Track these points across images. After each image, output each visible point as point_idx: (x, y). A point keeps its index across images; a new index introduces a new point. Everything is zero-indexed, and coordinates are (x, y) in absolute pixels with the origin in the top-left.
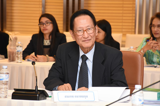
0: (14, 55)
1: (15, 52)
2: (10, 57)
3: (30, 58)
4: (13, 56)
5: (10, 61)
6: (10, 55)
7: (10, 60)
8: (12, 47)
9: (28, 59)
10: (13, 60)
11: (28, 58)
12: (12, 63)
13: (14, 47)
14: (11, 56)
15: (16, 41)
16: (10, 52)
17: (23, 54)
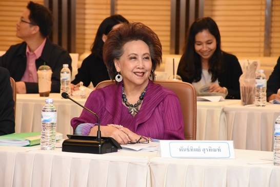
0: (252, 92)
1: (253, 88)
2: (244, 96)
3: (278, 98)
4: (250, 95)
5: (244, 103)
6: (245, 92)
7: (244, 101)
8: (249, 80)
9: (275, 101)
10: (250, 102)
11: (274, 98)
12: (248, 107)
13: (252, 79)
14: (247, 94)
15: (255, 69)
16: (245, 87)
17: (267, 92)
